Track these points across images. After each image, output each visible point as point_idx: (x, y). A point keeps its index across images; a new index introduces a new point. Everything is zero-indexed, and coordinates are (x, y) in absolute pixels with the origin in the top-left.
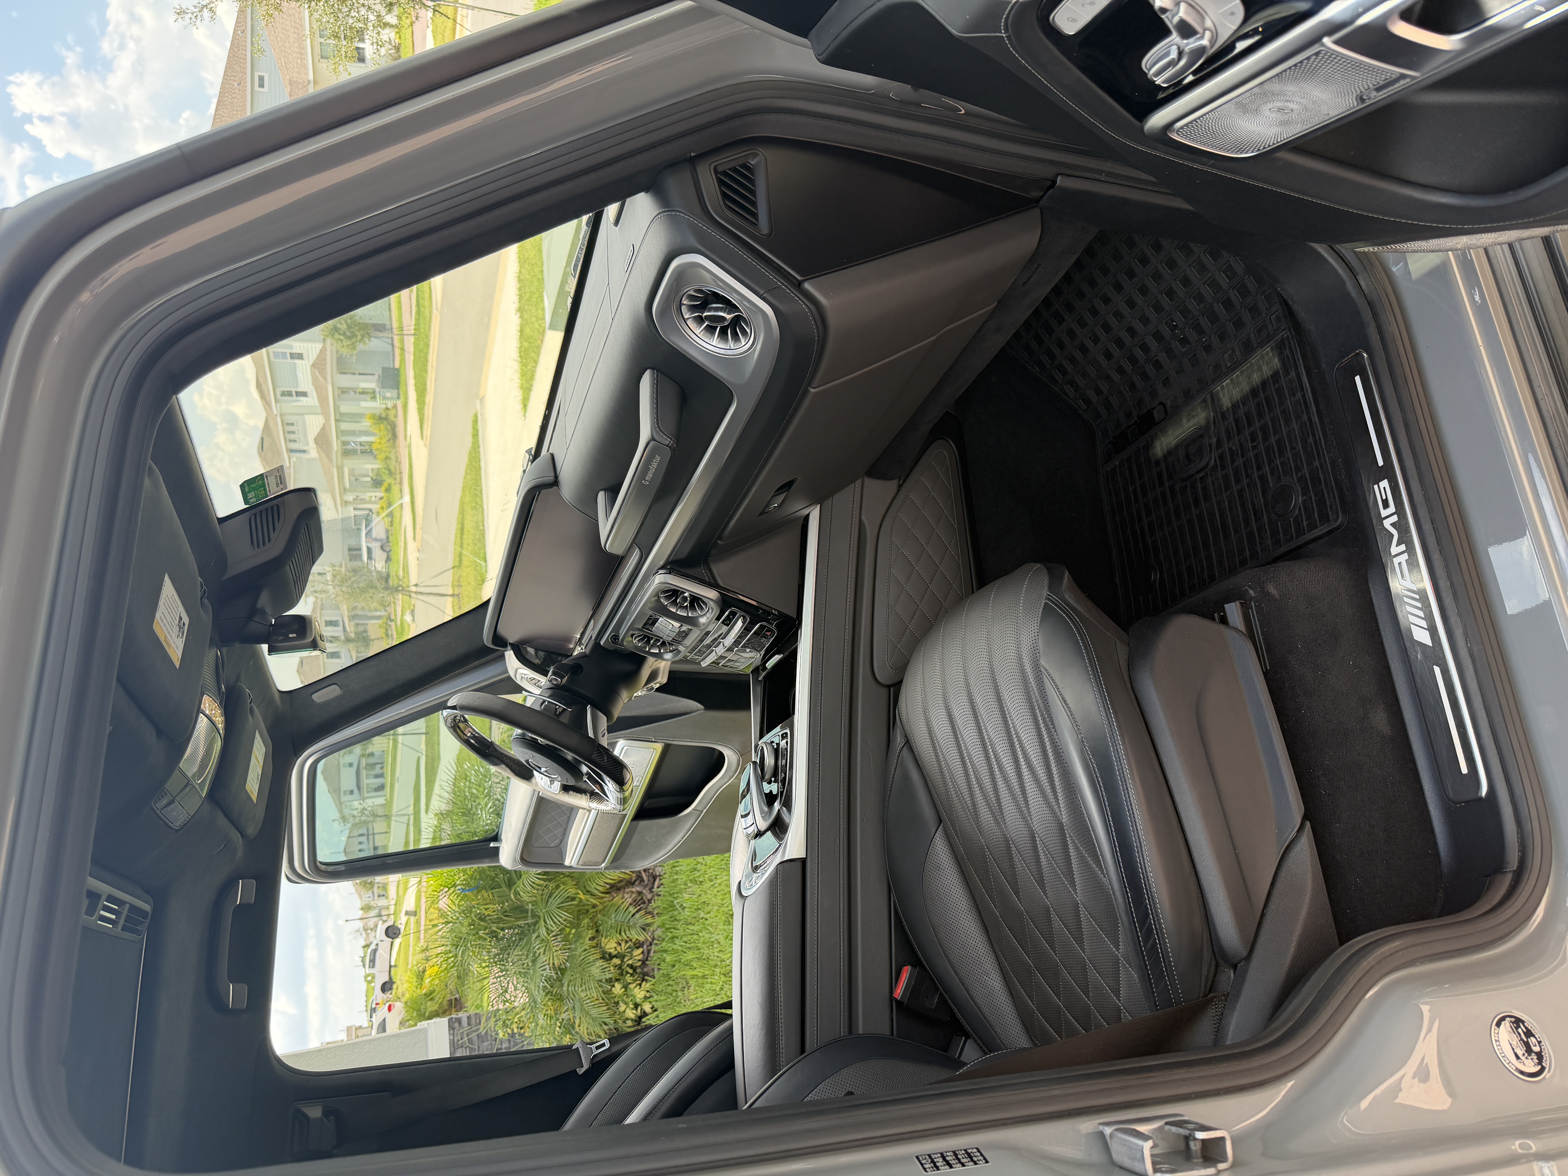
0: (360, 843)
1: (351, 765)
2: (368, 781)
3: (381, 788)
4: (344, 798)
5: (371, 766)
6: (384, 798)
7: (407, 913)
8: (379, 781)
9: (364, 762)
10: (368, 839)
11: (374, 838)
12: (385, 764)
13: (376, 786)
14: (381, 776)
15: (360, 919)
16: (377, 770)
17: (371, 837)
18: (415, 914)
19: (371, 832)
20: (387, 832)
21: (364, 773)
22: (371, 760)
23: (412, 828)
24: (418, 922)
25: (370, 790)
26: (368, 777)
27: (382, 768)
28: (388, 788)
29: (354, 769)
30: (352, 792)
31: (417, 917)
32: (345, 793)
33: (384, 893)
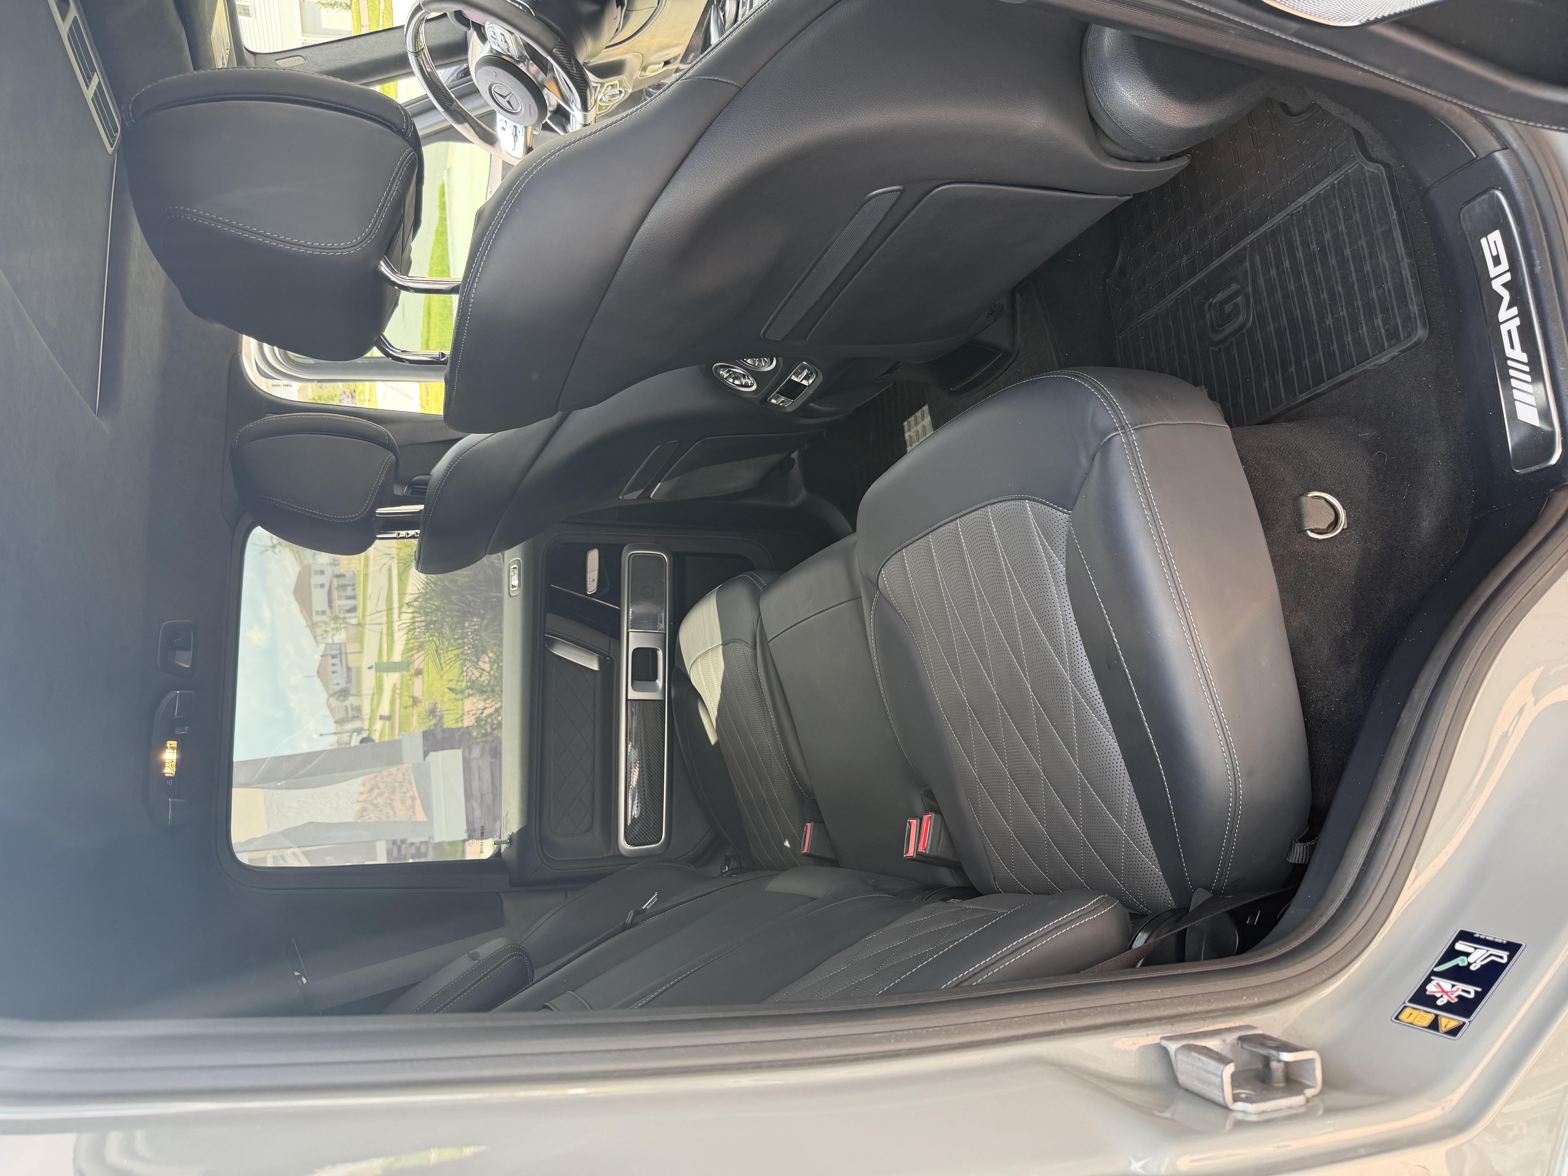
0: (333, 665)
1: (322, 586)
2: (341, 603)
3: (353, 610)
4: (316, 618)
5: (343, 587)
6: (357, 619)
7: (381, 718)
8: (351, 603)
9: (335, 582)
10: (341, 660)
11: (347, 658)
12: (357, 586)
13: (348, 608)
14: (353, 597)
15: (334, 734)
16: (349, 591)
17: (344, 656)
18: (389, 718)
19: (343, 651)
20: (360, 652)
21: (335, 594)
22: (342, 581)
23: (385, 638)
24: (392, 727)
25: (341, 611)
26: (339, 597)
27: (354, 589)
28: (360, 609)
29: (325, 591)
30: (324, 613)
31: (391, 722)
32: (317, 613)
33: (358, 714)
